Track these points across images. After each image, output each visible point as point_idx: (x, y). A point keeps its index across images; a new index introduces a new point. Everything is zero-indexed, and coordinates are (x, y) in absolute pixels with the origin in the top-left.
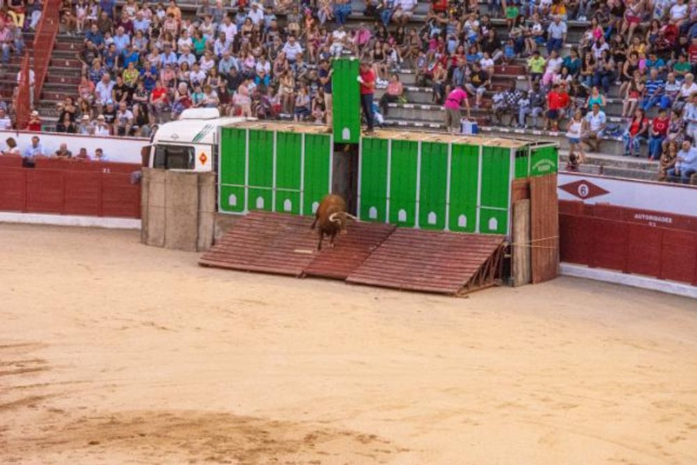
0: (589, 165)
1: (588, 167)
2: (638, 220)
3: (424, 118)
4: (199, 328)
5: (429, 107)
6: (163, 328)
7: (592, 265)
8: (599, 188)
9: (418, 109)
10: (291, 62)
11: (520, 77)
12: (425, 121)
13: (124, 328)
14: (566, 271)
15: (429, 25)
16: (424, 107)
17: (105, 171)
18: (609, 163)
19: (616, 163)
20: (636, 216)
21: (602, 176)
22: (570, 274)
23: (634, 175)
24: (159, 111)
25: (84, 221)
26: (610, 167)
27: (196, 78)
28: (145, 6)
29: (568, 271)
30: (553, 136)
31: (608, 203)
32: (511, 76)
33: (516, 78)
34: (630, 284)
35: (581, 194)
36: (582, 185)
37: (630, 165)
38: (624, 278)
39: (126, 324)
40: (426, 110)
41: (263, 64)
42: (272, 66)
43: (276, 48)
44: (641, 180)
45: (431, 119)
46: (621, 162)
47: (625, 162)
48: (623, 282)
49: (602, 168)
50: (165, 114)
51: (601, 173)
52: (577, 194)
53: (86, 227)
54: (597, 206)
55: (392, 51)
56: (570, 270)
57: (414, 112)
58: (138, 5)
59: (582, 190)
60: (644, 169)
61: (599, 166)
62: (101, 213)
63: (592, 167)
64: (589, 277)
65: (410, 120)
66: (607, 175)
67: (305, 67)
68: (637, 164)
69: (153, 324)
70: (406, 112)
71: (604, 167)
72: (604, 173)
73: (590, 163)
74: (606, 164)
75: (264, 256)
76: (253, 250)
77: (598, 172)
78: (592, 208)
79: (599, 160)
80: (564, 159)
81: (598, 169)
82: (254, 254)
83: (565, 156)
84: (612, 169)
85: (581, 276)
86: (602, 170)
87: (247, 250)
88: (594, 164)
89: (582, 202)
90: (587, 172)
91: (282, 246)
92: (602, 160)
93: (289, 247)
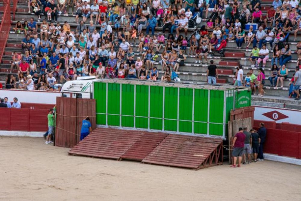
0: (279, 103)
1: (278, 104)
3: (193, 80)
4: (77, 188)
5: (196, 74)
6: (59, 189)
7: (280, 154)
8: (284, 115)
9: (191, 75)
10: (126, 52)
11: (242, 59)
12: (194, 81)
13: (39, 189)
14: (267, 158)
15: (196, 32)
16: (193, 74)
17: (31, 108)
18: (288, 102)
19: (292, 102)
21: (285, 108)
22: (269, 159)
25: (21, 133)
26: (290, 104)
27: (78, 60)
28: (52, 24)
29: (268, 158)
31: (289, 123)
32: (238, 58)
33: (240, 59)
34: (300, 164)
35: (274, 118)
36: (275, 113)
38: (298, 161)
39: (40, 187)
40: (195, 75)
41: (112, 53)
42: (117, 54)
43: (117, 45)
45: (197, 80)
46: (295, 102)
48: (297, 163)
49: (284, 105)
51: (284, 107)
52: (272, 118)
53: (22, 137)
54: (283, 124)
56: (269, 157)
57: (188, 76)
58: (49, 24)
59: (275, 116)
61: (283, 104)
62: (29, 129)
63: (279, 104)
64: (279, 161)
65: (187, 80)
66: (288, 108)
67: (133, 54)
69: (54, 187)
70: (184, 76)
71: (286, 104)
72: (286, 107)
73: (279, 102)
74: (287, 102)
75: (177, 158)
76: (171, 155)
77: (283, 107)
78: (280, 125)
79: (283, 101)
80: (265, 100)
81: (283, 105)
82: (172, 157)
83: (266, 99)
84: (290, 105)
85: (274, 160)
86: (285, 106)
87: (168, 155)
88: (280, 102)
89: (275, 122)
90: (277, 107)
91: (187, 152)
92: (285, 100)
93: (190, 153)
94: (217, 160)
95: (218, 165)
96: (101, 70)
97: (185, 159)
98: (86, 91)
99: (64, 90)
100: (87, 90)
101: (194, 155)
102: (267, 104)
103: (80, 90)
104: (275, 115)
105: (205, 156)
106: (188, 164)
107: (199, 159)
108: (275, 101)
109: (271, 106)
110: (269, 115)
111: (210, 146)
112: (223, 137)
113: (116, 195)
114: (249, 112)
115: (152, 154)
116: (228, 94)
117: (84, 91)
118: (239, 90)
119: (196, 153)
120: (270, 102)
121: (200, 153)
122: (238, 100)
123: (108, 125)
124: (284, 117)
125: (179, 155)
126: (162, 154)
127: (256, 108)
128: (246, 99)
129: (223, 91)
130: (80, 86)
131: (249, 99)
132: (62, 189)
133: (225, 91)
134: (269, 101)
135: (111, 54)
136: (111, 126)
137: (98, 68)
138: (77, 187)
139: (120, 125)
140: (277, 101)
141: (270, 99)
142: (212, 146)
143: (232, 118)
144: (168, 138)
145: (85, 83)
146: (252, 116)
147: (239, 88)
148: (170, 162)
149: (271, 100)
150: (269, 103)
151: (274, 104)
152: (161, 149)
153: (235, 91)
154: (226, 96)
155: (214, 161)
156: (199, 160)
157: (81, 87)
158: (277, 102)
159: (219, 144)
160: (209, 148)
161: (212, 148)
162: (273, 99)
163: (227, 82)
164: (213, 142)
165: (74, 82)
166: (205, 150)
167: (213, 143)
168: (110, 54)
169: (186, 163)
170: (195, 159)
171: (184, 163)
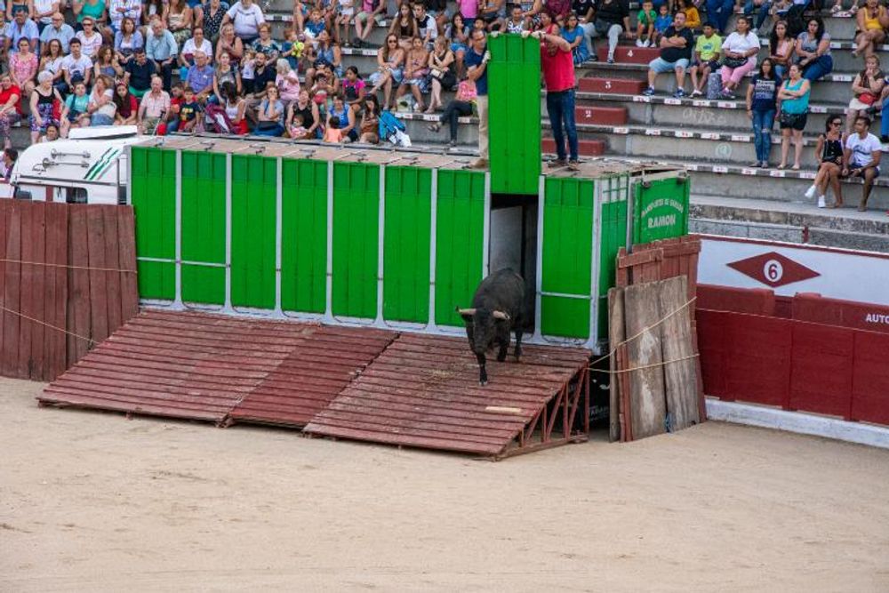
0: (785, 226)
1: (783, 229)
2: (871, 325)
4: (71, 526)
7: (789, 406)
8: (803, 268)
10: (247, 40)
18: (818, 222)
19: (833, 223)
20: (869, 318)
21: (806, 244)
23: (867, 243)
24: (6, 128)
26: (825, 229)
27: (73, 67)
29: (746, 418)
30: (719, 174)
31: (819, 295)
32: (641, 65)
34: (858, 440)
35: (770, 279)
36: (774, 262)
37: (858, 225)
38: (849, 429)
41: (198, 43)
43: (213, 13)
44: (878, 253)
46: (842, 220)
47: (849, 220)
48: (846, 436)
49: (806, 232)
50: (16, 133)
51: (805, 240)
54: (799, 299)
55: (427, 18)
56: (750, 415)
57: (470, 130)
59: (771, 271)
60: (883, 232)
61: (803, 228)
63: (788, 229)
64: (783, 427)
66: (816, 244)
67: (274, 47)
68: (870, 223)
71: (811, 228)
72: (810, 240)
73: (786, 223)
74: (814, 223)
75: (431, 419)
76: (408, 407)
77: (800, 238)
78: (790, 302)
79: (802, 216)
80: (738, 214)
81: (800, 232)
82: (411, 415)
83: (741, 210)
84: (823, 233)
85: (768, 426)
86: (806, 235)
87: (396, 406)
88: (792, 224)
89: (773, 292)
90: (781, 239)
91: (462, 398)
92: (807, 216)
93: (476, 401)
94: (568, 425)
95: (572, 442)
96: (155, 103)
97: (455, 421)
98: (101, 180)
99: (22, 177)
100: (105, 176)
101: (488, 408)
102: (745, 229)
103: (80, 174)
104: (773, 268)
105: (526, 412)
106: (466, 438)
107: (505, 422)
108: (772, 217)
109: (759, 237)
110: (751, 267)
111: (545, 377)
112: (592, 344)
113: (211, 550)
114: (682, 256)
115: (340, 403)
116: (610, 191)
117: (94, 180)
118: (647, 178)
119: (494, 402)
120: (757, 221)
121: (509, 400)
122: (643, 214)
123: (183, 300)
124: (807, 274)
125: (436, 407)
126: (375, 404)
127: (705, 244)
128: (671, 211)
129: (592, 183)
130: (80, 160)
131: (681, 209)
132: (13, 529)
133: (596, 184)
134: (751, 220)
135: (195, 48)
136: (193, 305)
137: (147, 94)
138: (69, 522)
139: (228, 302)
140: (780, 218)
141: (755, 211)
142: (554, 377)
143: (621, 277)
144: (396, 349)
145: (97, 150)
146: (692, 272)
147: (647, 172)
148: (404, 432)
149: (759, 217)
150: (754, 224)
151: (769, 228)
152: (371, 386)
153: (632, 180)
154: (600, 199)
155: (558, 428)
156: (507, 426)
157: (85, 165)
158: (778, 222)
159: (576, 371)
160: (538, 383)
161: (553, 384)
162: (768, 212)
163: (604, 150)
164: (556, 362)
165: (59, 145)
166: (527, 390)
167: (554, 366)
168: (190, 47)
169: (459, 437)
170: (491, 421)
171: (451, 436)
